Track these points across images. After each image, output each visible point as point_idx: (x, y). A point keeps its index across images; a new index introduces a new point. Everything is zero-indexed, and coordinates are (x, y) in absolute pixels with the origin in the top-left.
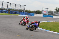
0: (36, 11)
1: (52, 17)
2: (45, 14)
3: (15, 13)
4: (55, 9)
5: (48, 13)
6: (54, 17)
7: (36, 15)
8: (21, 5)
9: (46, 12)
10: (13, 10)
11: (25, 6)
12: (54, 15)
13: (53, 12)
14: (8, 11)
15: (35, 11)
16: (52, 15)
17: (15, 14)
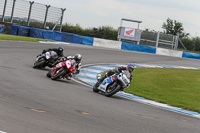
0: (100, 30)
1: (154, 51)
2: (130, 41)
3: (29, 33)
4: (164, 26)
5: (138, 39)
6: (160, 51)
7: (98, 43)
8: (48, 7)
9: (133, 34)
10: (23, 23)
11: (63, 10)
12: (160, 46)
13: (156, 34)
14: (6, 24)
15: (95, 29)
16: (154, 44)
17: (28, 35)
